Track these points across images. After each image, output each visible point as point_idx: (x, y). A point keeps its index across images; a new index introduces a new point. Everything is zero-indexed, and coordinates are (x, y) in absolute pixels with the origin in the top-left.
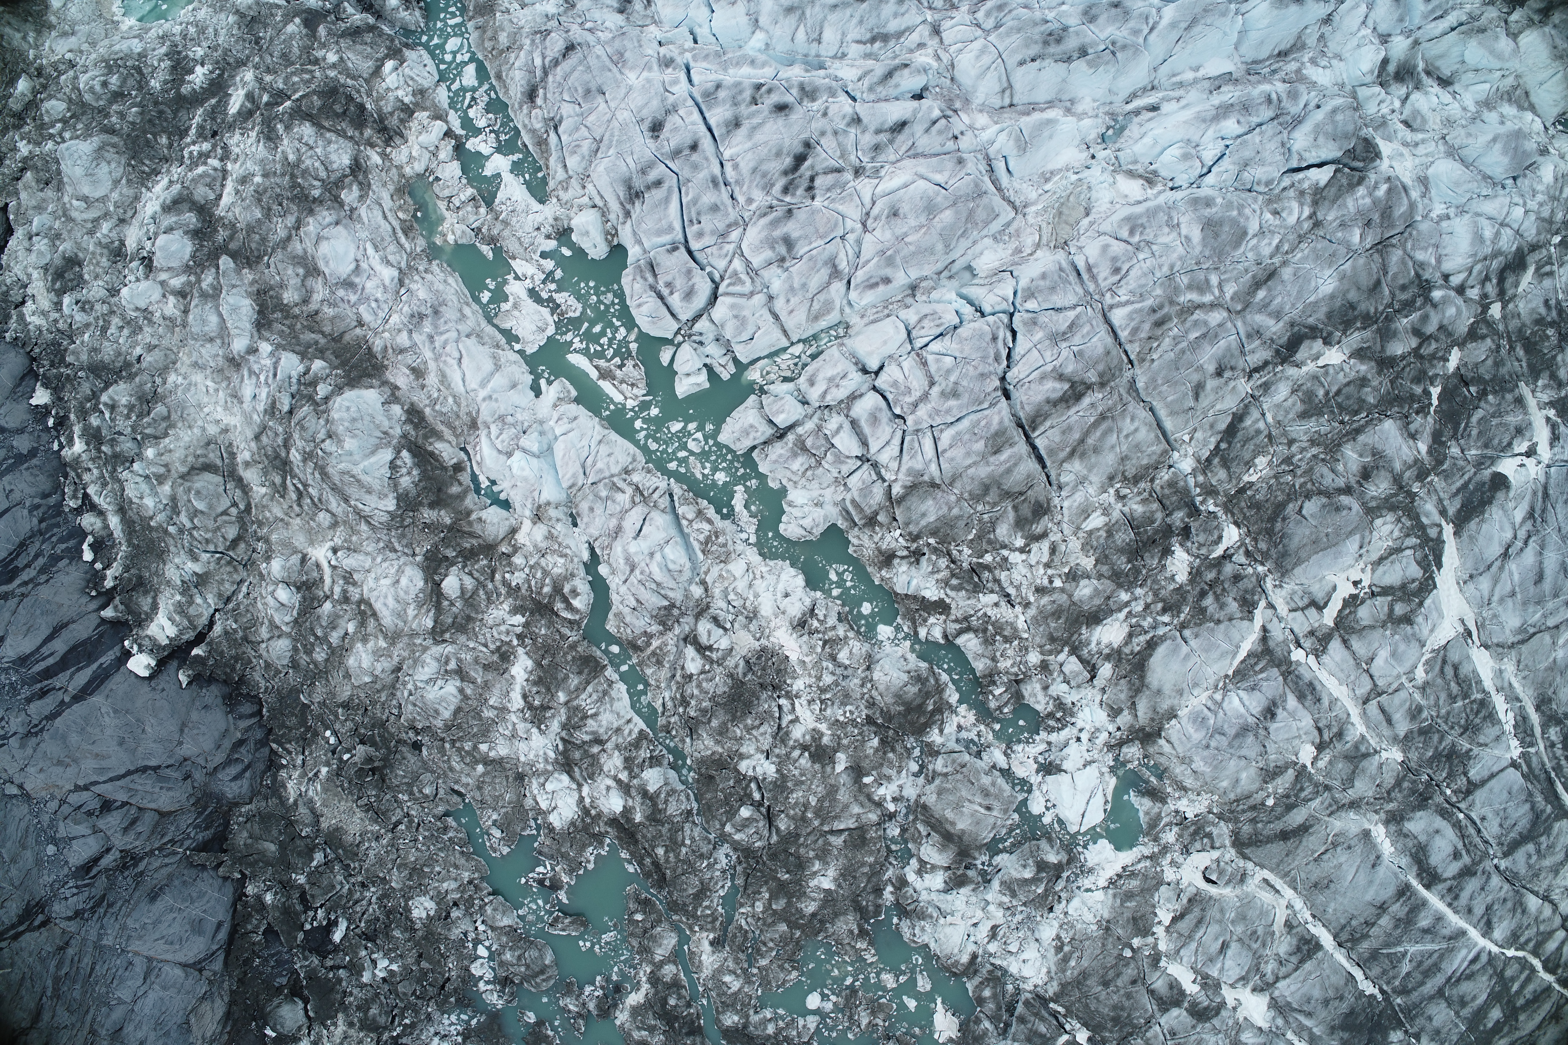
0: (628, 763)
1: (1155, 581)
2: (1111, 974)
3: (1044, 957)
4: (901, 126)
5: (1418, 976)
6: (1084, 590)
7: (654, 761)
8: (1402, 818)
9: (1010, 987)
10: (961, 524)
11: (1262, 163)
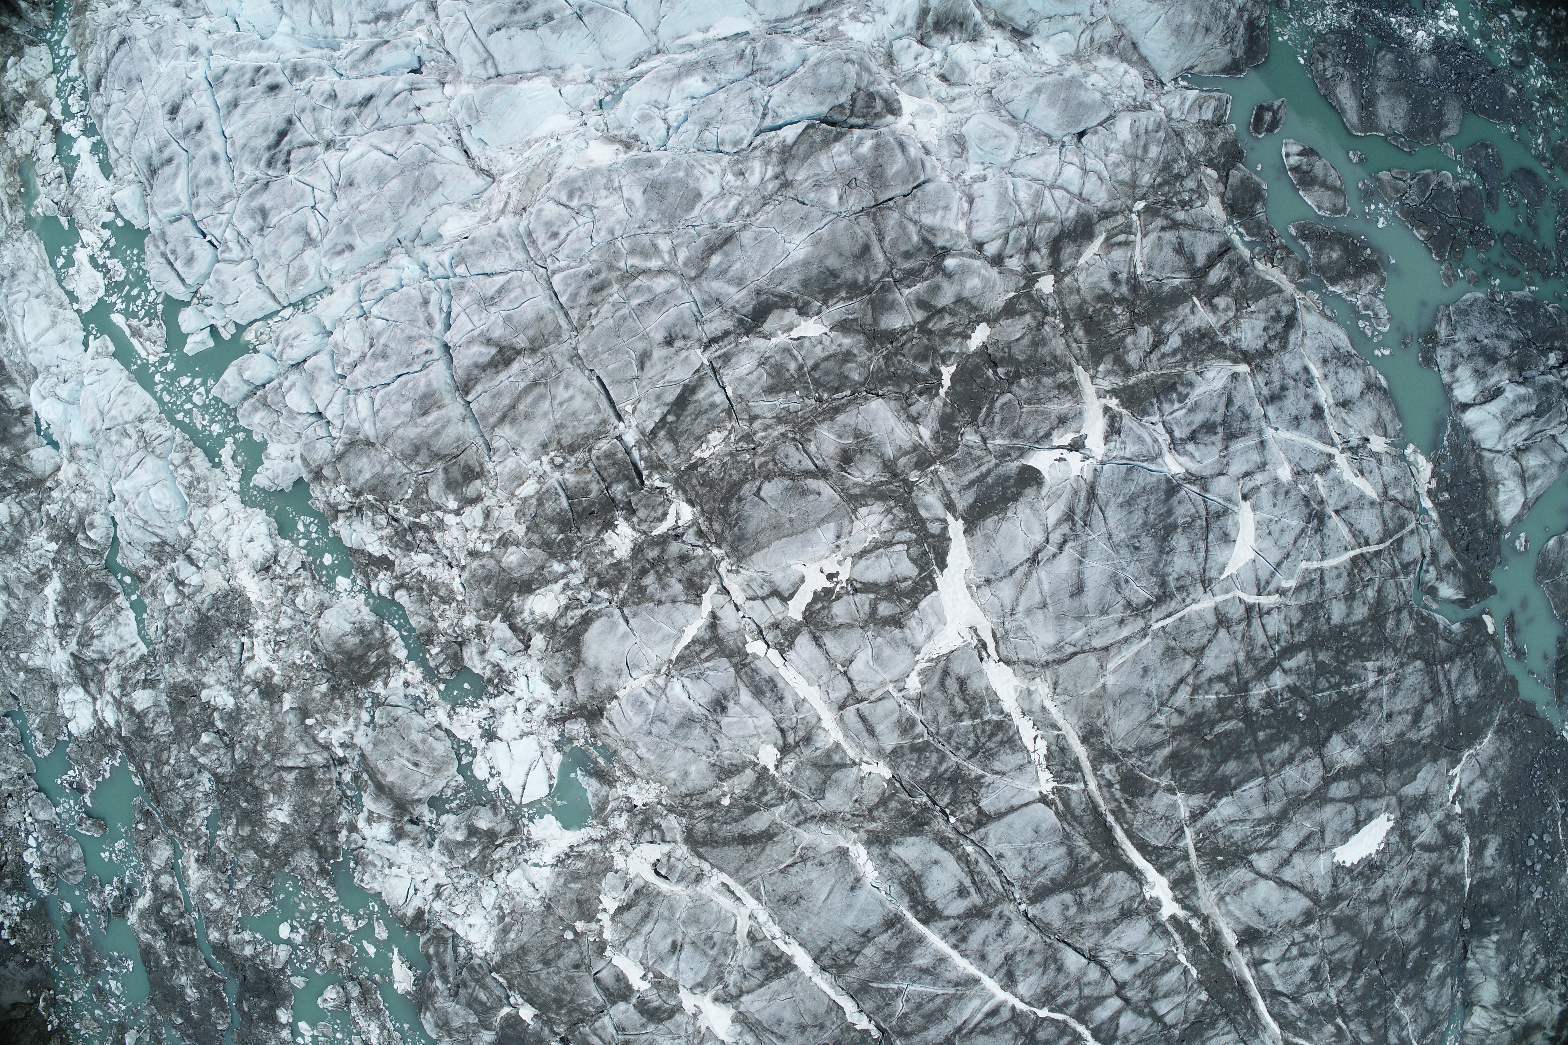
0: (124, 683)
1: (590, 554)
2: (551, 954)
3: (491, 925)
4: (369, 98)
5: (920, 1021)
6: (512, 557)
7: (149, 683)
8: (888, 842)
9: (462, 950)
10: (394, 482)
11: (725, 121)
